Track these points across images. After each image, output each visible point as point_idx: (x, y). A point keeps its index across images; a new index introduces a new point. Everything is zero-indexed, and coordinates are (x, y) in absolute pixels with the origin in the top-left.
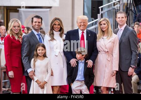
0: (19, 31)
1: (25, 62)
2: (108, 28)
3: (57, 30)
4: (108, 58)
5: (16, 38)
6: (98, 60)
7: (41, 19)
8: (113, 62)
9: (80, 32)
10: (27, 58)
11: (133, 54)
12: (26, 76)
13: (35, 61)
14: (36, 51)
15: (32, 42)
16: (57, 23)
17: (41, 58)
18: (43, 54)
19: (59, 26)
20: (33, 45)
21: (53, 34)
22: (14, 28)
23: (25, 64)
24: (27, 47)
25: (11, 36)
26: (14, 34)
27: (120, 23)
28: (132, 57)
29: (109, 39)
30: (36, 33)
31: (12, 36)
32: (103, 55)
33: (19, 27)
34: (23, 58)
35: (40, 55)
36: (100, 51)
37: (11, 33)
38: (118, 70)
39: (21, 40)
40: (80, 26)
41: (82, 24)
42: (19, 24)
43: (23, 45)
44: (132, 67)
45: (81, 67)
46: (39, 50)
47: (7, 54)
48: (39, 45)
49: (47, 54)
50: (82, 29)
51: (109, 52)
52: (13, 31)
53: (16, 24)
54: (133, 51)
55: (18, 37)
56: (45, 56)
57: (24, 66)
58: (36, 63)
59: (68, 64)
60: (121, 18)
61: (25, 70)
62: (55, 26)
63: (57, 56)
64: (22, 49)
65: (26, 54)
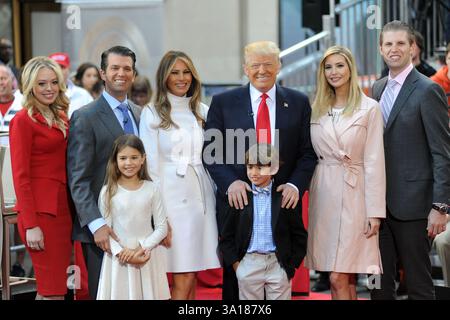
0: (57, 95)
1: (78, 196)
2: (350, 79)
3: (181, 91)
4: (349, 177)
5: (49, 120)
6: (319, 187)
7: (133, 56)
8: (367, 192)
9: (255, 95)
11: (437, 165)
12: (83, 245)
13: (111, 193)
14: (115, 160)
15: (102, 133)
16: (180, 67)
17: (131, 183)
18: (136, 171)
19: (188, 77)
20: (104, 144)
21: (167, 105)
22: (41, 89)
23: (81, 204)
24: (85, 149)
25: (30, 113)
26: (40, 106)
28: (435, 174)
29: (351, 115)
30: (113, 103)
31: (34, 115)
32: (334, 167)
33: (55, 82)
34: (72, 185)
35: (125, 173)
36: (321, 158)
37: (30, 105)
38: (383, 215)
39: (63, 128)
40: (255, 76)
41: (261, 70)
42: (56, 74)
43: (73, 142)
44: (438, 209)
45: (263, 208)
46: (123, 158)
47: (20, 172)
48: (123, 143)
49: (151, 170)
50: (263, 85)
51: (352, 160)
52: (40, 97)
53: (47, 75)
54: (436, 153)
55: (56, 116)
56: (142, 175)
57: (78, 212)
58: (114, 198)
59: (221, 198)
61: (82, 225)
63: (183, 176)
64: (70, 154)
65: (82, 171)
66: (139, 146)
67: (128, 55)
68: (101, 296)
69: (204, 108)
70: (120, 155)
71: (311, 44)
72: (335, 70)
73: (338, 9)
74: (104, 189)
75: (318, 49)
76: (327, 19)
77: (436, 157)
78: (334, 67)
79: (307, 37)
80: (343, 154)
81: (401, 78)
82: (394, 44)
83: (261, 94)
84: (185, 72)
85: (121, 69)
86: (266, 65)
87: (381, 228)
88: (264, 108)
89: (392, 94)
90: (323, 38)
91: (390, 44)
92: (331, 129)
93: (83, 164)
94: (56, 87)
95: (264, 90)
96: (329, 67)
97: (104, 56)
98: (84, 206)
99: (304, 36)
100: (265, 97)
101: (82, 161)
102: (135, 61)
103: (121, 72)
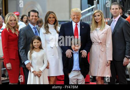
0: (15, 24)
1: (22, 54)
2: (102, 19)
3: (52, 23)
5: (13, 31)
6: (93, 51)
7: (38, 13)
8: (107, 53)
9: (74, 24)
10: (24, 50)
11: (127, 45)
12: (23, 68)
13: (31, 53)
14: (32, 43)
16: (52, 16)
17: (37, 50)
18: (38, 46)
19: (54, 19)
21: (48, 27)
22: (11, 22)
23: (22, 56)
24: (23, 40)
25: (7, 29)
26: (10, 27)
27: (114, 14)
28: (126, 47)
29: (102, 30)
30: (32, 26)
31: (9, 30)
32: (97, 45)
33: (15, 20)
34: (20, 51)
35: (35, 47)
36: (93, 43)
37: (7, 27)
38: (112, 60)
39: (17, 34)
40: (74, 19)
41: (76, 17)
43: (20, 38)
45: (76, 57)
47: (5, 47)
48: (35, 38)
49: (43, 46)
50: (76, 21)
51: (103, 43)
52: (10, 24)
53: (13, 18)
54: (127, 41)
55: (15, 30)
56: (40, 48)
57: (21, 58)
59: (64, 54)
60: (115, 9)
61: (23, 62)
62: (50, 19)
63: (52, 48)
64: (19, 42)
65: (22, 47)
66: (39, 39)
67: (36, 12)
69: (59, 28)
70: (34, 42)
71: (90, 9)
74: (29, 52)
75: (92, 10)
76: (95, 2)
77: (127, 42)
78: (97, 16)
79: (89, 7)
80: (100, 41)
81: (117, 19)
84: (53, 18)
86: (77, 15)
87: (111, 63)
88: (76, 28)
89: (114, 24)
90: (94, 7)
91: (113, 9)
92: (96, 34)
93: (23, 44)
94: (15, 22)
95: (76, 23)
97: (29, 13)
98: (23, 57)
99: (88, 7)
100: (77, 25)
101: (23, 43)
102: (38, 14)
103: (34, 17)
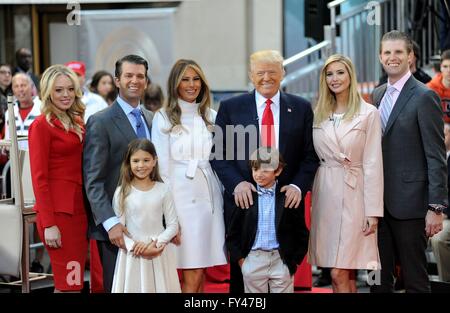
0: (72, 101)
1: (94, 197)
2: (350, 85)
3: (191, 97)
5: (66, 125)
6: (321, 187)
7: (145, 64)
9: (260, 101)
10: (101, 185)
12: (99, 242)
13: (125, 194)
14: (128, 162)
15: (116, 136)
16: (190, 74)
17: (143, 184)
18: (148, 173)
19: (198, 84)
20: (119, 147)
21: (178, 110)
22: (58, 95)
23: (96, 204)
24: (100, 152)
25: (48, 118)
26: (57, 112)
30: (127, 108)
31: (52, 120)
32: (335, 169)
33: (72, 89)
34: (87, 186)
35: (138, 175)
36: (323, 160)
37: (48, 111)
39: (80, 132)
40: (260, 83)
41: (266, 77)
42: (72, 81)
43: (87, 147)
44: (433, 210)
45: (267, 209)
46: (136, 161)
47: (39, 175)
48: (136, 147)
49: (163, 172)
50: (268, 91)
51: (352, 162)
52: (57, 102)
53: (64, 82)
55: (73, 121)
56: (154, 176)
57: (93, 211)
58: (128, 199)
59: (228, 198)
61: (97, 223)
62: (185, 84)
63: (192, 178)
64: (86, 157)
65: (97, 173)
66: (150, 149)
67: (140, 63)
68: (116, 289)
69: (213, 114)
70: (133, 158)
71: (313, 53)
72: (336, 76)
73: (338, 20)
74: (118, 190)
75: (320, 57)
76: (328, 30)
77: (430, 160)
78: (335, 74)
79: (310, 46)
80: (343, 156)
81: (399, 85)
82: (392, 53)
83: (266, 100)
84: (195, 79)
85: (135, 77)
86: (271, 72)
88: (269, 113)
89: (390, 100)
90: (324, 47)
91: (388, 53)
92: (333, 133)
93: (98, 166)
94: (72, 94)
95: (269, 97)
96: (331, 74)
97: (118, 65)
98: (98, 205)
99: (306, 45)
100: (269, 102)
101: (97, 163)
102: (147, 68)
103: (134, 80)
